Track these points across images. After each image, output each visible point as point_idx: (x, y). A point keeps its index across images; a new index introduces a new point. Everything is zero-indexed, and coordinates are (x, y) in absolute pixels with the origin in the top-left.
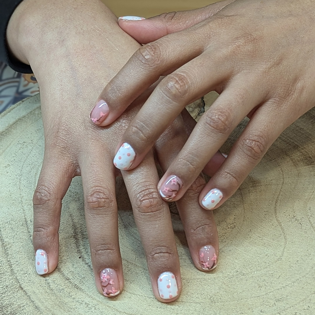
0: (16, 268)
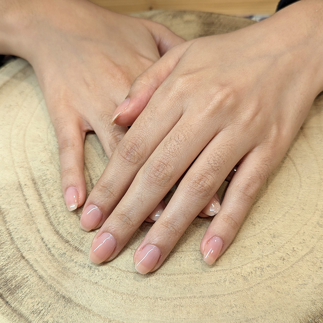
0: (15, 236)
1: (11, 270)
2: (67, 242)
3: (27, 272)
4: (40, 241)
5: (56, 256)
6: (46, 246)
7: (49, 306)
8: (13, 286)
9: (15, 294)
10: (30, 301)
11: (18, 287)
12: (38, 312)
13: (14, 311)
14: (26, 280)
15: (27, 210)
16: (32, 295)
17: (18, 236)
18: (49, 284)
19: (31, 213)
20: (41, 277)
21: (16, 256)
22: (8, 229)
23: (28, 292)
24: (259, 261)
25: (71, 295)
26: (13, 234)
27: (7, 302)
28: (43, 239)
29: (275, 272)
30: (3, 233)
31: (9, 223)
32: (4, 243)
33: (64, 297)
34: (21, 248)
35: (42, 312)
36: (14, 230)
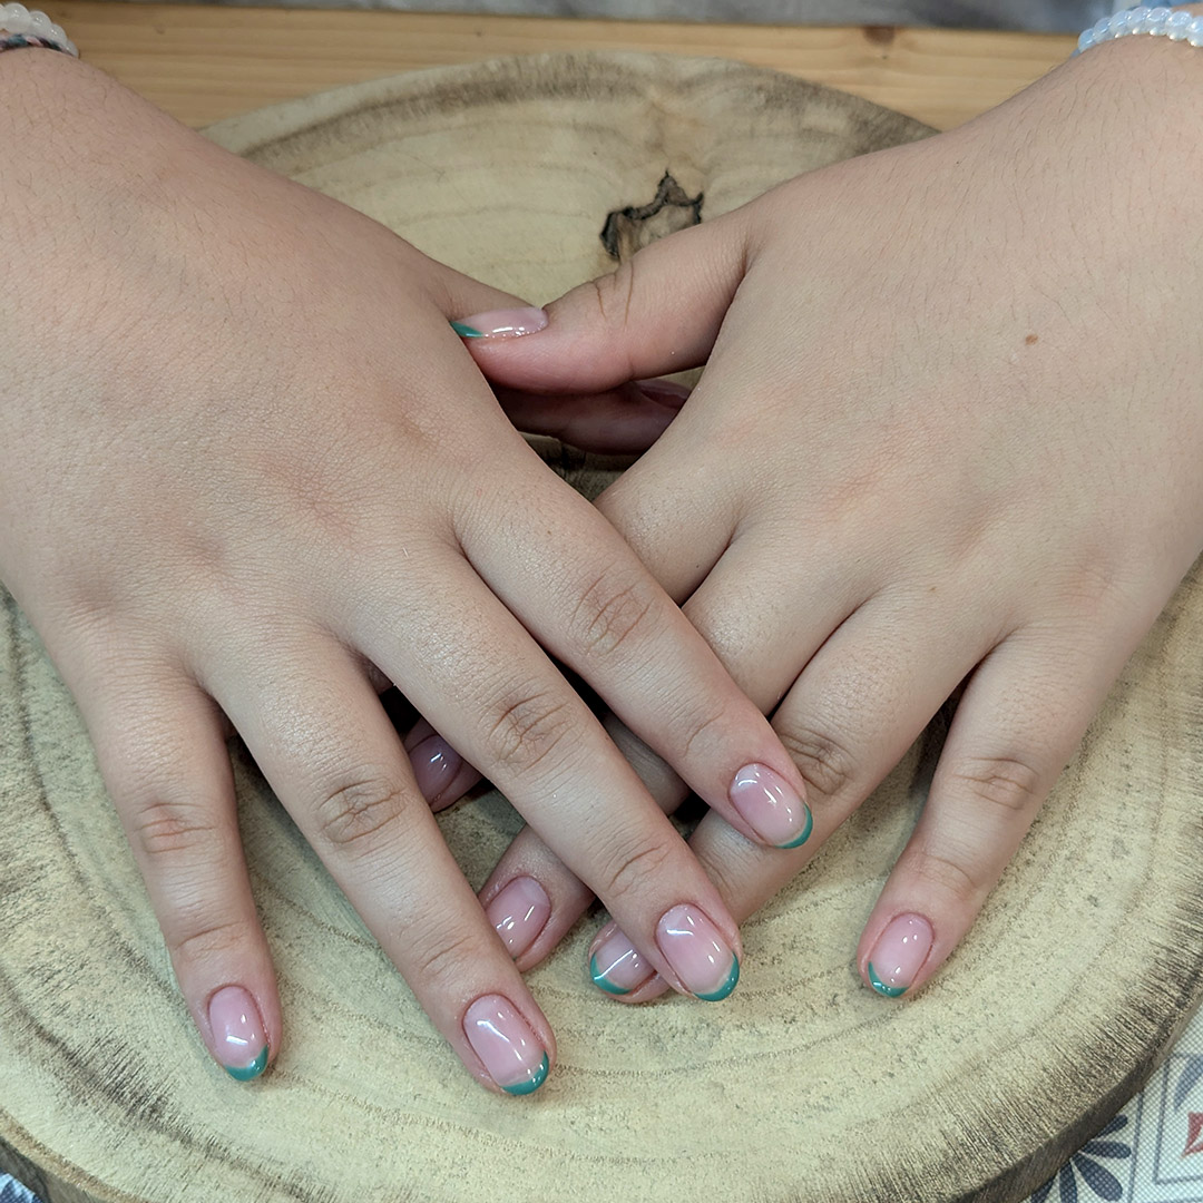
0: (40, 736)
3: (45, 851)
7: (82, 967)
10: (31, 936)
11: (9, 887)
12: (48, 972)
14: (37, 874)
16: (42, 921)
17: (47, 739)
18: (98, 904)
20: (80, 878)
21: (26, 797)
22: (23, 708)
23: (33, 910)
26: (34, 727)
29: (752, 1051)
30: (7, 716)
31: (31, 692)
33: (129, 952)
34: (47, 777)
35: (58, 977)
36: (40, 715)
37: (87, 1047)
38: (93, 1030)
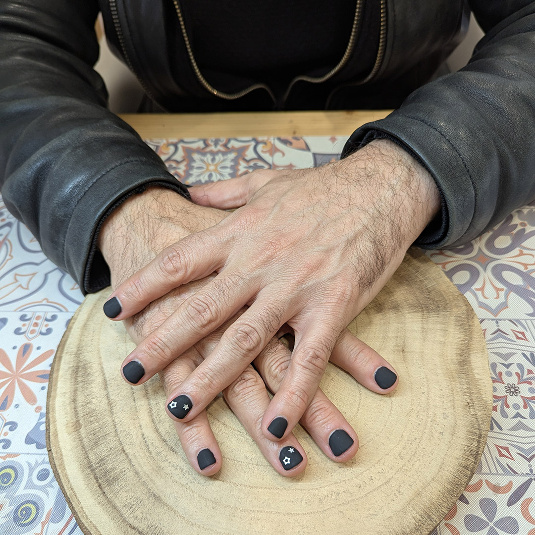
1: (111, 462)
2: (165, 441)
3: (125, 465)
4: (140, 436)
5: (153, 454)
6: (145, 442)
7: (141, 502)
8: (111, 478)
9: (112, 486)
10: (124, 494)
11: (116, 479)
12: (130, 506)
13: (109, 501)
14: (123, 473)
15: (133, 404)
16: (127, 489)
17: (121, 429)
18: (143, 481)
19: (136, 407)
20: (137, 473)
21: (118, 449)
22: (113, 421)
23: (123, 485)
24: (337, 486)
25: (161, 495)
26: (117, 426)
27: (104, 493)
28: (143, 435)
29: (349, 499)
31: (115, 415)
32: (108, 434)
33: (155, 495)
34: (123, 441)
35: (134, 507)
36: (118, 422)
37: (145, 529)
38: (146, 523)
